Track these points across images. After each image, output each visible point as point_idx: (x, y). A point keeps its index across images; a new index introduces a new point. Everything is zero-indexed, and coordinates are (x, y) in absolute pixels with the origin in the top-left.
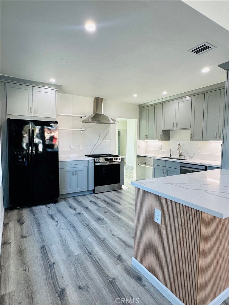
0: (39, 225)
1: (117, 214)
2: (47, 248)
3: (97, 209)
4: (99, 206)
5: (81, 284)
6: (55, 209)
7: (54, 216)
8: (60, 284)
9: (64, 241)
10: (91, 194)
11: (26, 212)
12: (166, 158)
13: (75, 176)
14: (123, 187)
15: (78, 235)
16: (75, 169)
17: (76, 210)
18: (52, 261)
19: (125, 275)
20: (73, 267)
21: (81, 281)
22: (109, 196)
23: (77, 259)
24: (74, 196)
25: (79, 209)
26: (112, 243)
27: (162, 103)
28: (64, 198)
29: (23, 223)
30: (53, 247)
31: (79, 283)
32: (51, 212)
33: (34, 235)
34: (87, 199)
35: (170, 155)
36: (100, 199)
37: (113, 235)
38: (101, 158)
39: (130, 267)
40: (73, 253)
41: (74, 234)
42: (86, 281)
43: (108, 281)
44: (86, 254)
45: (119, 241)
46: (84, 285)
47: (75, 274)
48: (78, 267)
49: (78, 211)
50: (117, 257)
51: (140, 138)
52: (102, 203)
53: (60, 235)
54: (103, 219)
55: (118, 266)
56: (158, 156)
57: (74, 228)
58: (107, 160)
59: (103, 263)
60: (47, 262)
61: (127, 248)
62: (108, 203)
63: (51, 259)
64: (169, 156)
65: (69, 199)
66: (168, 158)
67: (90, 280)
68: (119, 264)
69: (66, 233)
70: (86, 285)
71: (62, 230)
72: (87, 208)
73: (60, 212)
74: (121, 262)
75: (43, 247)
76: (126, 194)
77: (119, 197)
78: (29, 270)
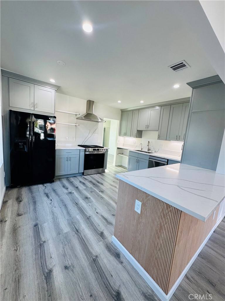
0: (35, 203)
1: (100, 193)
2: (39, 226)
3: (85, 189)
4: (87, 187)
5: (67, 264)
6: (50, 188)
7: (49, 195)
8: (47, 264)
9: (56, 218)
10: (81, 175)
11: (25, 191)
12: (138, 151)
13: (69, 162)
14: (106, 171)
15: (68, 213)
16: (69, 156)
17: (68, 189)
18: (43, 239)
19: (106, 252)
20: (61, 246)
21: (68, 260)
22: (95, 178)
23: (66, 237)
24: (67, 177)
25: (71, 189)
26: (97, 220)
27: (139, 110)
28: (59, 179)
29: (21, 201)
30: (45, 225)
31: (66, 263)
32: (47, 191)
33: (30, 213)
34: (78, 180)
35: (141, 149)
36: (88, 180)
37: (97, 213)
38: (90, 148)
39: (110, 244)
40: (62, 230)
41: (65, 212)
42: (72, 260)
43: (92, 259)
44: (74, 231)
45: (102, 219)
46: (70, 264)
47: (62, 253)
48: (65, 245)
49: (70, 191)
50: (100, 234)
51: (120, 134)
52: (89, 184)
53: (53, 213)
54: (90, 198)
55: (101, 243)
56: (133, 149)
57: (65, 206)
58: (95, 150)
59: (88, 240)
60: (38, 241)
61: (108, 225)
62: (94, 184)
63: (42, 237)
65: (63, 179)
66: (140, 151)
67: (76, 258)
68: (101, 241)
69: (58, 211)
70: (72, 264)
71: (54, 208)
72: (77, 188)
73: (54, 191)
74: (103, 239)
75: (36, 225)
76: (108, 176)
77: (102, 179)
78: (20, 250)
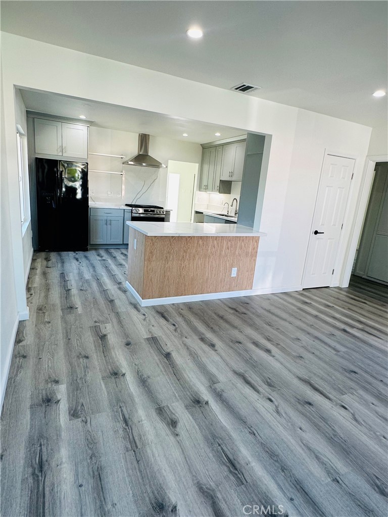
0: (63, 263)
2: (65, 274)
3: (123, 259)
6: (82, 255)
7: (79, 259)
9: (81, 272)
12: (223, 215)
13: (109, 226)
15: (95, 271)
16: (109, 218)
17: (103, 257)
23: (87, 280)
24: (107, 249)
25: (106, 257)
26: (120, 277)
27: (223, 145)
28: (96, 249)
29: (49, 260)
30: (71, 274)
31: (81, 288)
33: (57, 267)
35: (227, 212)
37: (125, 274)
38: (140, 209)
40: (85, 278)
41: (91, 270)
42: (87, 288)
44: (95, 279)
47: (81, 285)
48: (85, 283)
50: (118, 282)
51: (200, 188)
53: (79, 269)
54: (124, 265)
57: (94, 267)
58: (147, 211)
60: (63, 280)
63: (66, 278)
64: (226, 214)
65: (100, 250)
66: (226, 216)
67: (90, 288)
68: (117, 285)
69: (85, 269)
71: (82, 267)
72: (115, 257)
73: (86, 257)
75: (62, 273)
78: (49, 281)
